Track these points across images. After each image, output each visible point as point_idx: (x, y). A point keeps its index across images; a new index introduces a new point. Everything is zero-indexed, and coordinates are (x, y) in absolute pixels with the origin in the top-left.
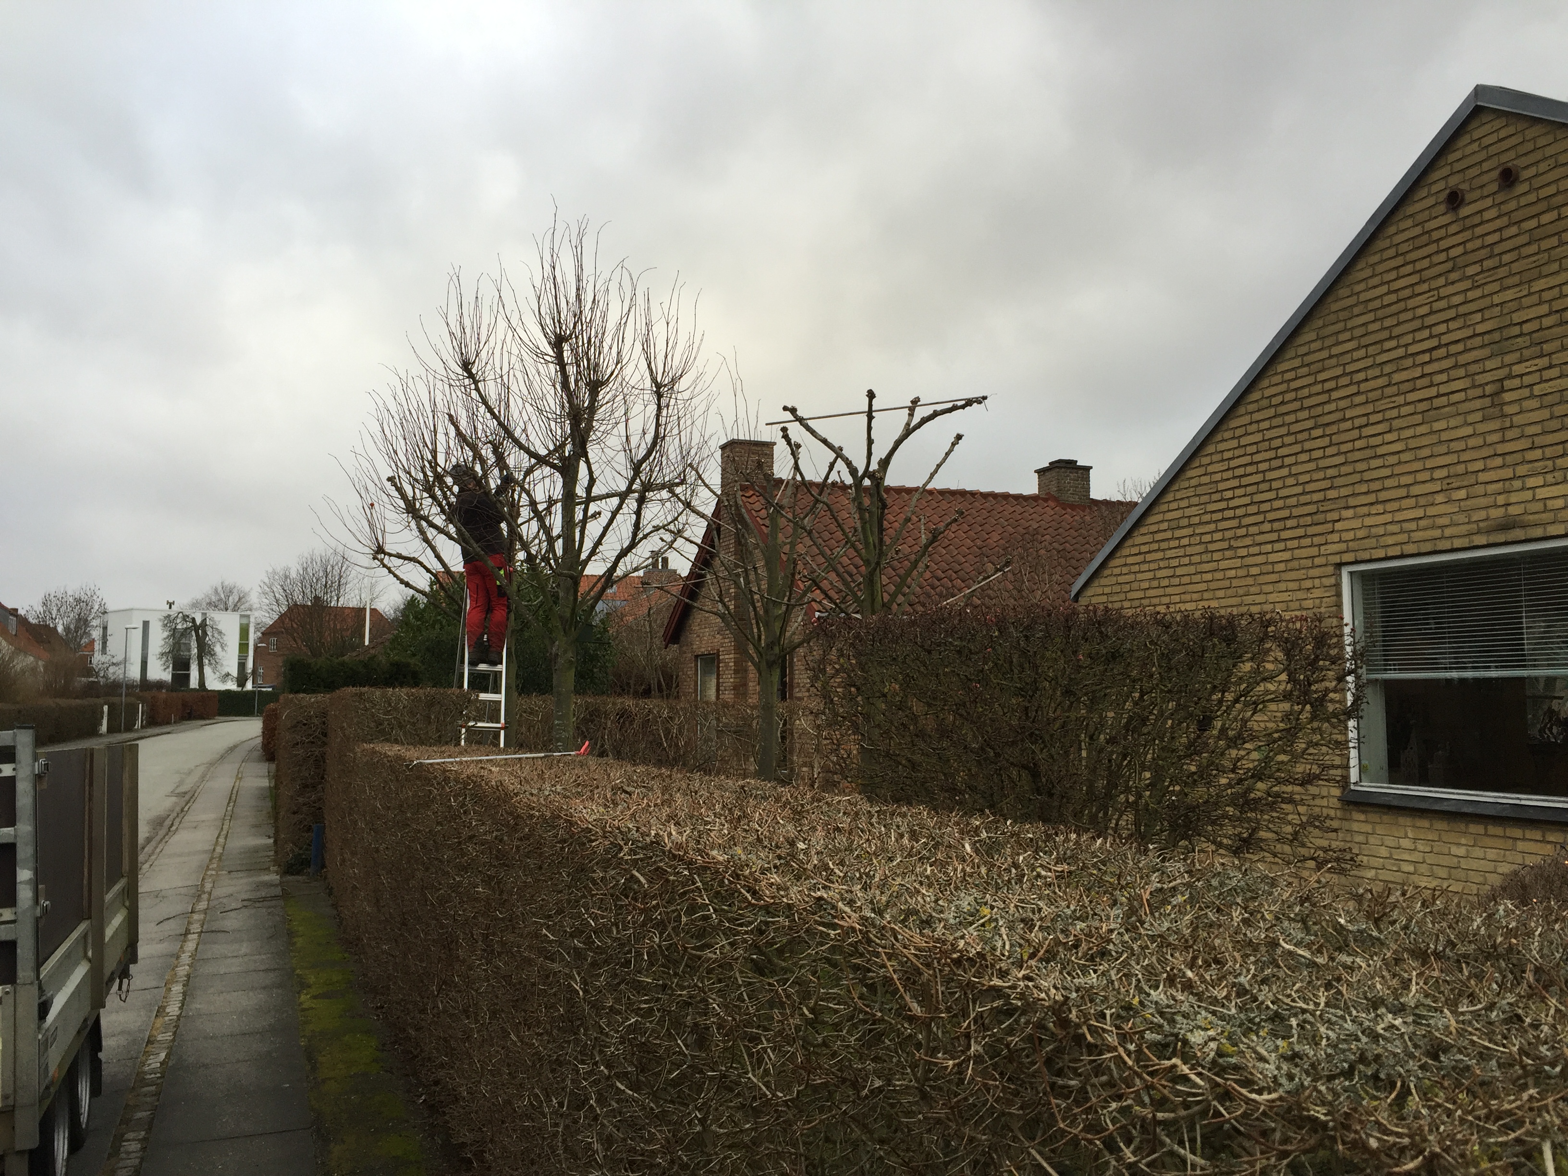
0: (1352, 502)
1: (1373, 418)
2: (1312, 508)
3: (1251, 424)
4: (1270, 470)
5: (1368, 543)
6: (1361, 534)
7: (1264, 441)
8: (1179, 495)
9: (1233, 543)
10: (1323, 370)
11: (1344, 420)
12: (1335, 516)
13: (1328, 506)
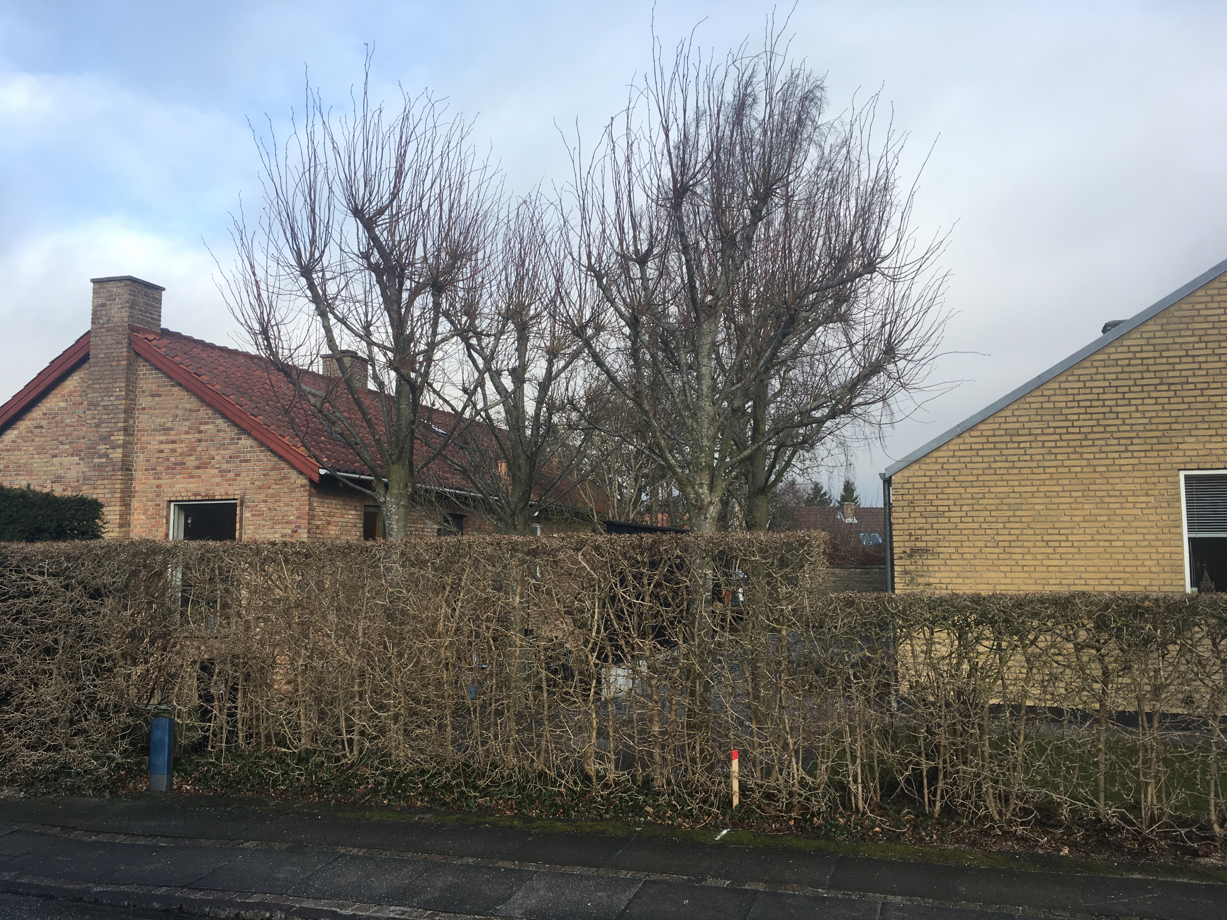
0: (1194, 432)
1: (1213, 385)
2: (1160, 434)
3: (1097, 374)
4: (1117, 406)
5: (1208, 459)
6: (1201, 453)
7: (1110, 386)
8: (1016, 413)
9: (1077, 449)
10: (1168, 350)
11: (1188, 383)
12: (1181, 440)
13: (1173, 433)
